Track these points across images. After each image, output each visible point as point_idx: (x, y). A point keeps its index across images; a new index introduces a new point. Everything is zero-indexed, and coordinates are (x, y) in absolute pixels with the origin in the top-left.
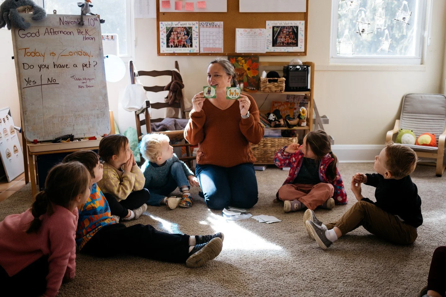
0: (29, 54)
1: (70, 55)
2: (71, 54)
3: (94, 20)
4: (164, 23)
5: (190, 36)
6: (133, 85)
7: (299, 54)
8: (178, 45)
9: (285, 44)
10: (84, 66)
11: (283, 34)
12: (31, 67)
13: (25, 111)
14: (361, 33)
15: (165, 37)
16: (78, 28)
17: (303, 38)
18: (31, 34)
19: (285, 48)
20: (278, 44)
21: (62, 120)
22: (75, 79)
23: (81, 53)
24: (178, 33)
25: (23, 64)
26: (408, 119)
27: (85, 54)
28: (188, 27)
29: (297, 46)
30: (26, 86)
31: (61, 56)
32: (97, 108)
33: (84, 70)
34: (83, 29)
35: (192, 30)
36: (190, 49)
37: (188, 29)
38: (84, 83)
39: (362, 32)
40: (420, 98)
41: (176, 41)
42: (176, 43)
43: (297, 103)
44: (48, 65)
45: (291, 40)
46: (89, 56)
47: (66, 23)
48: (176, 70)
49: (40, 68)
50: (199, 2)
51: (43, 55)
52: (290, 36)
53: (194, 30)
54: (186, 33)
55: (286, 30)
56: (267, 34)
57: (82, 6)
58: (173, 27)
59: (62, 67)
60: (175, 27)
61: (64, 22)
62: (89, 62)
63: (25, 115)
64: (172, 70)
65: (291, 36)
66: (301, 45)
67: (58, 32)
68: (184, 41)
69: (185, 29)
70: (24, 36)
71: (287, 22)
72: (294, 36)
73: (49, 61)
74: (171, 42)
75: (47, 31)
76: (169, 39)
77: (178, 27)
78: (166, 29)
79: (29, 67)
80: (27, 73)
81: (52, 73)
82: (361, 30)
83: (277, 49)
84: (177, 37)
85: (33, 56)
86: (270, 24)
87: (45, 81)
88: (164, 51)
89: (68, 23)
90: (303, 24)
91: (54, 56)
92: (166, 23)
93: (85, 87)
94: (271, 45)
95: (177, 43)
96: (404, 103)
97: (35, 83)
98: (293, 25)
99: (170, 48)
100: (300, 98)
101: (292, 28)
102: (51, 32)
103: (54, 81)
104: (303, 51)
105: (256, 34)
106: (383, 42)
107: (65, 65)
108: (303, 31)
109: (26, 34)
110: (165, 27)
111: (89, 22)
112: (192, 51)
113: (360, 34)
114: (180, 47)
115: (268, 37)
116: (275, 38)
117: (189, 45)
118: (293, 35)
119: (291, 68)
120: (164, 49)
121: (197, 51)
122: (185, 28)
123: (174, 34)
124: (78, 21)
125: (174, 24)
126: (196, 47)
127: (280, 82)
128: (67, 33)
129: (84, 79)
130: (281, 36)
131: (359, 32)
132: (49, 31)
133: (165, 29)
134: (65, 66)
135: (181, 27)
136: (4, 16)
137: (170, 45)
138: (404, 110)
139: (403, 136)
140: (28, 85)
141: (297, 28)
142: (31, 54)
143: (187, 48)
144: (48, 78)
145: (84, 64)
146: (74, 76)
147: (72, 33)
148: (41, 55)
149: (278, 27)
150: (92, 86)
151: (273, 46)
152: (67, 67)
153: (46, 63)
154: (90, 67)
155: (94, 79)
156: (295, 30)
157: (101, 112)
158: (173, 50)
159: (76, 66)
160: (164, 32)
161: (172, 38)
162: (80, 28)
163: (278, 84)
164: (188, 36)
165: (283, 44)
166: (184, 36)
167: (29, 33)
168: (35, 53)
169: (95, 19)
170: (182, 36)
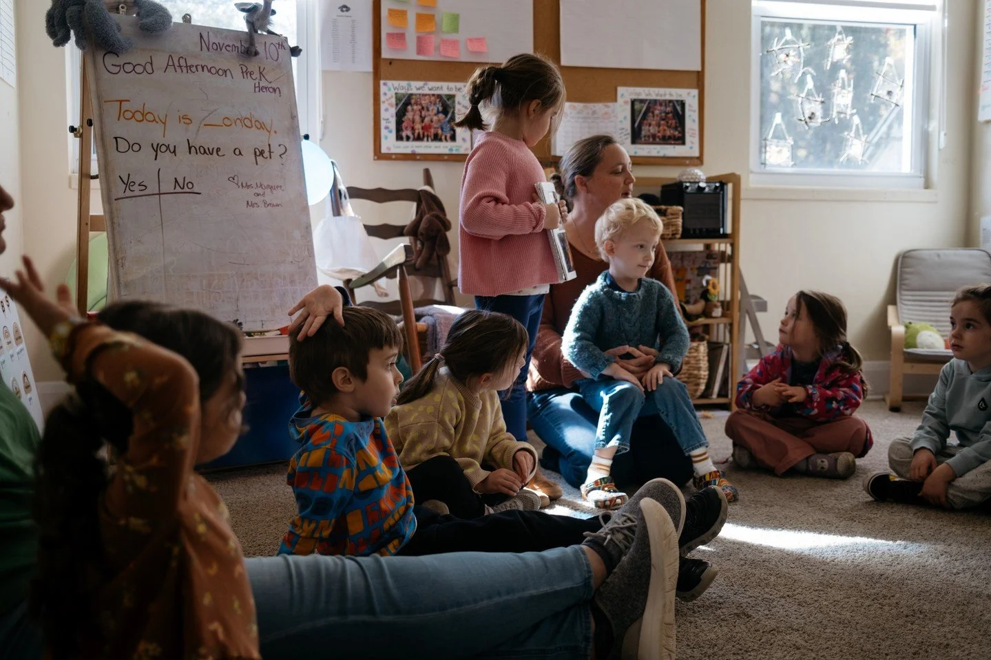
0: (129, 115)
1: (226, 125)
2: (227, 122)
3: (277, 46)
4: (390, 83)
5: (449, 116)
6: (338, 218)
7: (688, 162)
8: (421, 136)
9: (657, 140)
10: (258, 153)
11: (653, 117)
12: (134, 147)
13: (122, 259)
14: (808, 120)
15: (392, 116)
16: (241, 63)
17: (696, 126)
18: (134, 67)
19: (658, 147)
20: (643, 139)
21: (209, 285)
22: (237, 184)
23: (251, 121)
24: (423, 108)
25: (116, 138)
26: (913, 303)
27: (259, 126)
28: (447, 95)
29: (684, 143)
30: (122, 195)
31: (205, 125)
32: (291, 260)
33: (257, 164)
34: (253, 66)
35: (454, 102)
36: (450, 144)
37: (445, 99)
38: (258, 195)
39: (810, 118)
40: (936, 259)
41: (418, 126)
42: (417, 132)
43: (692, 269)
44: (175, 146)
45: (672, 132)
46: (269, 132)
47: (215, 47)
48: (427, 188)
49: (156, 152)
50: (471, 40)
51: (164, 121)
52: (667, 122)
53: (459, 103)
54: (441, 109)
55: (659, 108)
56: (621, 118)
57: (251, 11)
58: (412, 95)
59: (208, 153)
60: (416, 95)
61: (211, 44)
62: (269, 145)
63: (121, 270)
64: (419, 189)
65: (670, 122)
66: (692, 143)
67: (196, 67)
68: (435, 126)
69: (438, 100)
70: (118, 69)
71: (662, 91)
72: (676, 123)
73: (176, 135)
74: (406, 128)
75: (171, 63)
76: (403, 122)
77: (425, 95)
78: (396, 98)
79: (130, 147)
80: (126, 163)
81: (183, 165)
82: (807, 116)
83: (640, 149)
84: (421, 116)
85: (138, 121)
86: (626, 94)
87: (168, 186)
88: (389, 148)
89: (219, 47)
90: (694, 96)
91: (188, 124)
92: (396, 83)
93: (261, 204)
94: (629, 140)
95: (421, 130)
96: (901, 271)
97: (144, 188)
98: (674, 98)
99: (404, 143)
100: (696, 258)
101: (671, 104)
102: (180, 66)
103: (190, 186)
104: (697, 154)
105: (596, 116)
106: (850, 143)
107: (213, 149)
108: (695, 111)
109: (122, 64)
110: (393, 92)
111: (267, 50)
112: (454, 149)
113: (806, 122)
114: (428, 140)
115: (621, 122)
116: (636, 125)
117: (448, 136)
118: (675, 119)
119: (687, 187)
120: (390, 143)
121: (466, 149)
122: (438, 98)
123: (413, 109)
124: (241, 45)
125: (413, 87)
126: (464, 140)
127: (672, 214)
128: (217, 72)
129: (259, 185)
130: (649, 121)
131: (803, 119)
132: (176, 64)
133: (392, 97)
134: (215, 150)
135: (429, 95)
136: (68, 13)
137: (404, 134)
138: (904, 284)
139: (919, 335)
140: (128, 193)
141: (682, 104)
142: (133, 116)
143: (443, 144)
144: (176, 179)
145: (257, 150)
146: (236, 178)
147: (228, 72)
148: (157, 120)
149: (642, 101)
150: (278, 205)
151: (633, 142)
152: (219, 153)
153: (170, 139)
154: (270, 158)
155: (281, 186)
156: (679, 108)
157: (299, 268)
158: (412, 147)
159: (240, 153)
160: (391, 105)
161: (409, 119)
162: (246, 64)
163: (668, 219)
164: (446, 116)
165: (654, 140)
166: (435, 115)
167: (129, 63)
168: (143, 115)
169: (279, 44)
170: (433, 116)
